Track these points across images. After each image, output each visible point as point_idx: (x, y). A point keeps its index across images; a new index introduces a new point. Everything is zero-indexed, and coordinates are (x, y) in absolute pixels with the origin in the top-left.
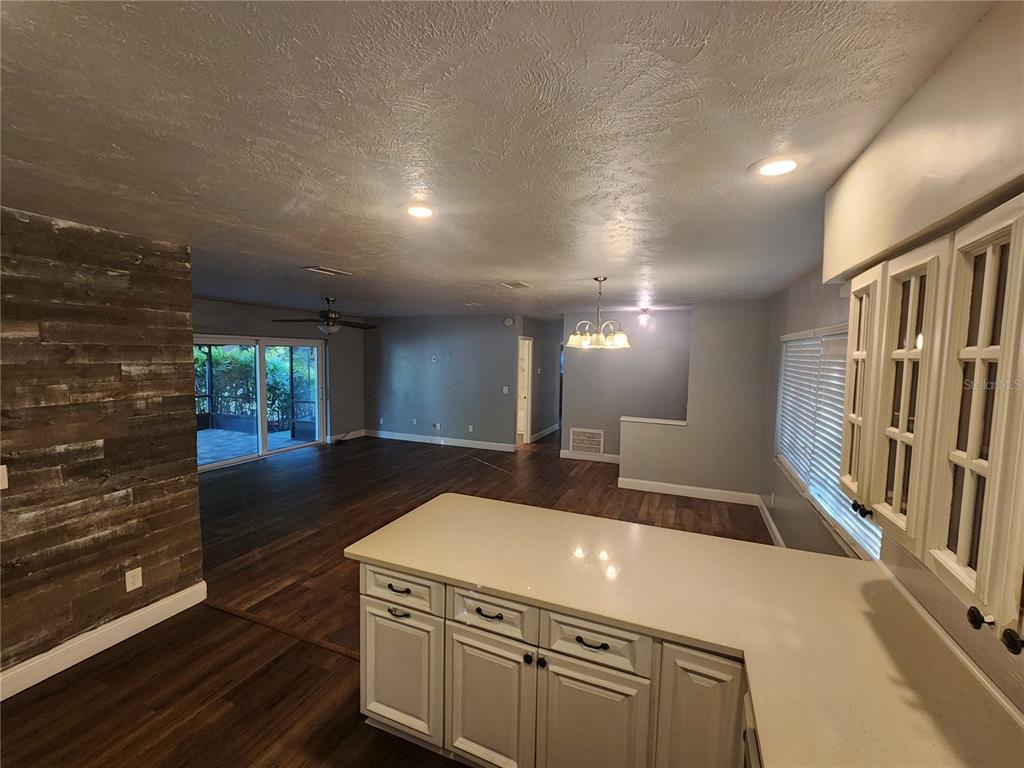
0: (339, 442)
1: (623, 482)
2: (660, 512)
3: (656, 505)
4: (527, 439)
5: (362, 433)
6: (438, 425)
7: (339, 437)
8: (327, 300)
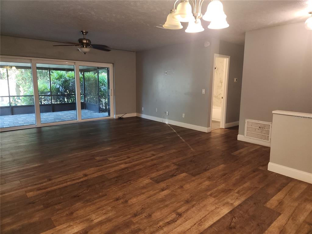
0: (120, 118)
1: (273, 167)
2: (296, 204)
3: (296, 195)
4: (223, 125)
5: (134, 115)
6: (167, 112)
7: (120, 116)
8: (82, 32)
